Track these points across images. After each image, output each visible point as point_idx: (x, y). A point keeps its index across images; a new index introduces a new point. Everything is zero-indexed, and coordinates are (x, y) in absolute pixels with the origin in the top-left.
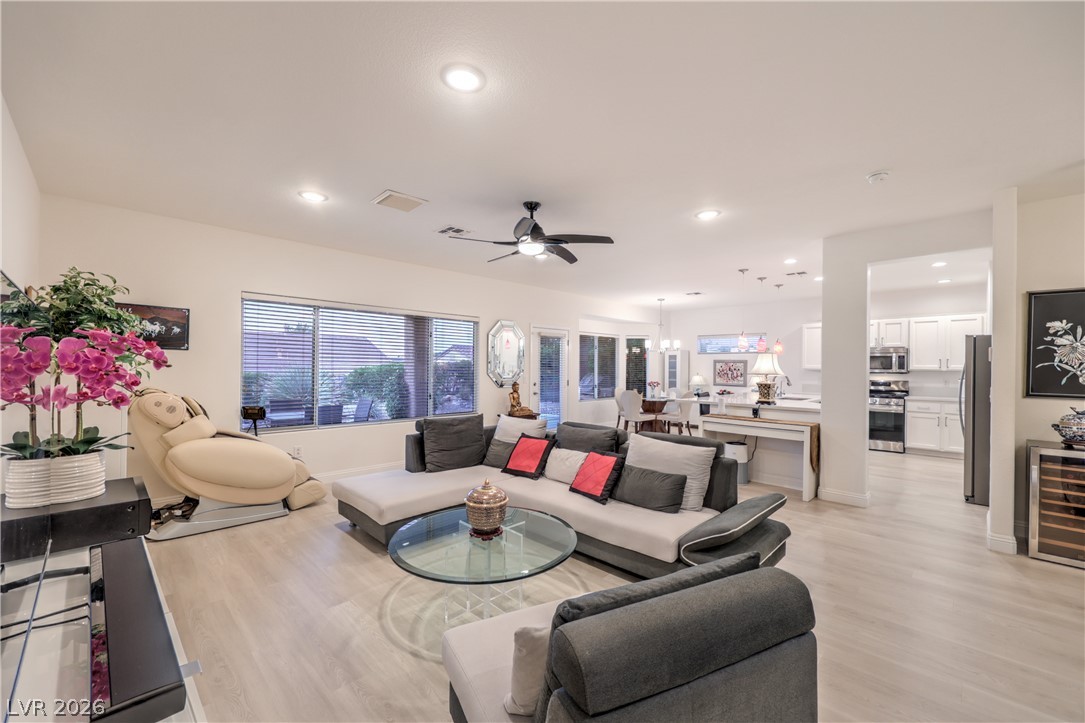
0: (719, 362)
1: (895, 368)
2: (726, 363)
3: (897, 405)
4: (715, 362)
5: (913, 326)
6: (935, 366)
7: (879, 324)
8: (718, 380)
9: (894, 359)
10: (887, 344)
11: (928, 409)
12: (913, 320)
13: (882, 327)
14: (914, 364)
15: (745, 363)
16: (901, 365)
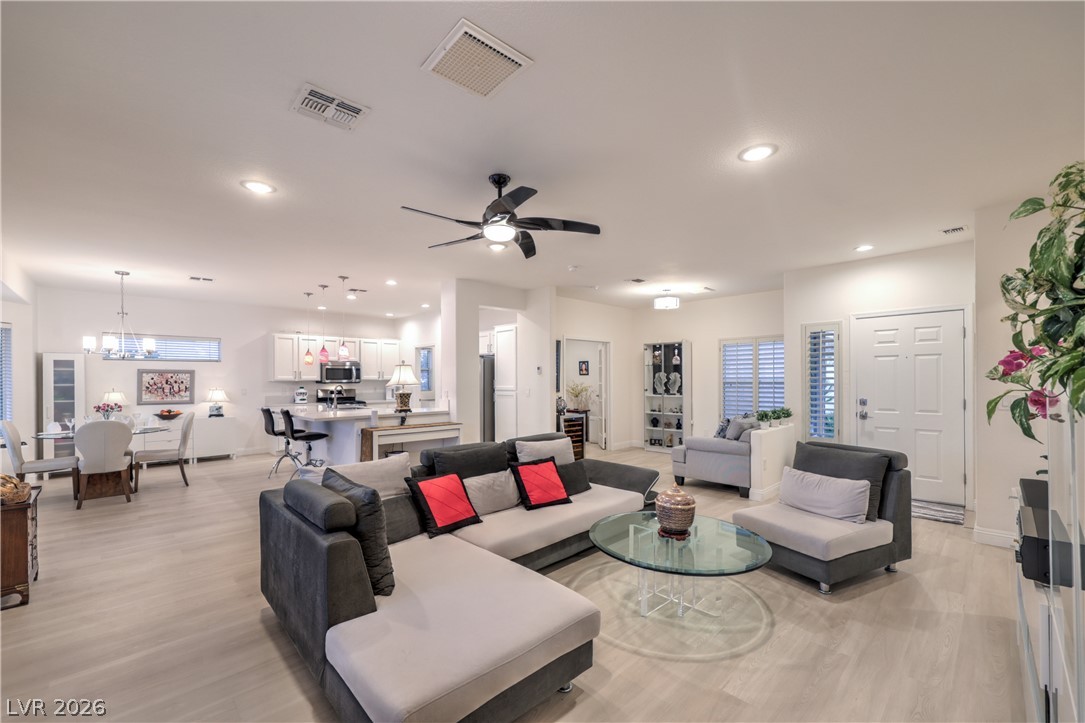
0: (148, 372)
1: (354, 378)
2: (161, 373)
4: (141, 373)
5: (362, 345)
6: (376, 377)
8: (146, 397)
9: (353, 371)
12: (363, 340)
14: (363, 376)
15: (192, 373)
16: (358, 377)
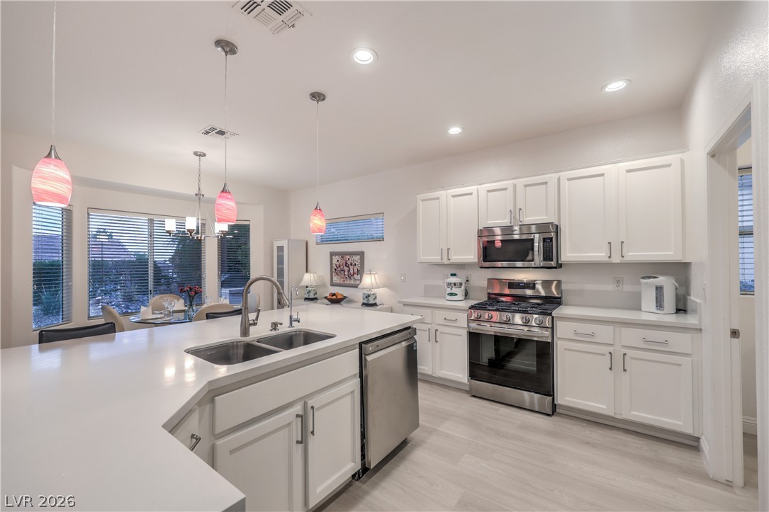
0: (336, 254)
1: (538, 259)
2: (343, 255)
3: (541, 326)
4: (332, 254)
5: (565, 184)
6: (600, 255)
7: (515, 186)
9: (536, 244)
10: (528, 220)
11: (593, 335)
12: (565, 175)
13: (520, 189)
14: (568, 253)
15: (362, 254)
16: (548, 256)
